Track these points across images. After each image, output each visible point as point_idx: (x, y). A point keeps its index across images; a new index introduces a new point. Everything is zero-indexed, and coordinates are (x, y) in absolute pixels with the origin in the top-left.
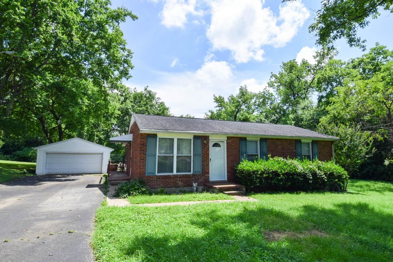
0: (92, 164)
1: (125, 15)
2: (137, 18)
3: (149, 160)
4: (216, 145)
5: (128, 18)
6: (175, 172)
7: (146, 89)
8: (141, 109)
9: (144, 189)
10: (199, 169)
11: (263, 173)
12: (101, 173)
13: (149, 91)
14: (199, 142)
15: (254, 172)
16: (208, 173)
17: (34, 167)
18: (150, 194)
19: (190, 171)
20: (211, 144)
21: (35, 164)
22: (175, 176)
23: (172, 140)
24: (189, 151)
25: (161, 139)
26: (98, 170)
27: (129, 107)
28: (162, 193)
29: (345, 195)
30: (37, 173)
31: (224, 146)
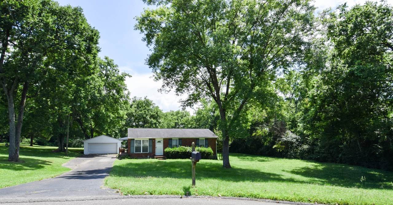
0: (112, 149)
1: (126, 76)
2: (131, 76)
3: (132, 148)
4: (159, 142)
5: (127, 77)
6: (142, 152)
7: (145, 98)
8: (141, 112)
9: (129, 158)
10: (151, 151)
11: (173, 152)
12: (117, 154)
13: (147, 100)
14: (151, 141)
15: (169, 152)
16: (155, 152)
17: (83, 150)
18: (131, 159)
19: (148, 152)
20: (156, 141)
21: (83, 149)
22: (142, 154)
23: (140, 141)
24: (147, 144)
25: (136, 140)
26: (115, 152)
27: (133, 112)
28: (136, 159)
29: (217, 161)
30: (84, 153)
31: (162, 142)
